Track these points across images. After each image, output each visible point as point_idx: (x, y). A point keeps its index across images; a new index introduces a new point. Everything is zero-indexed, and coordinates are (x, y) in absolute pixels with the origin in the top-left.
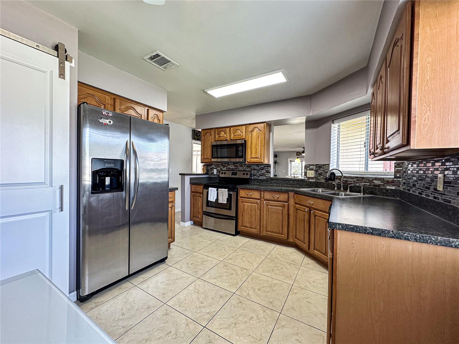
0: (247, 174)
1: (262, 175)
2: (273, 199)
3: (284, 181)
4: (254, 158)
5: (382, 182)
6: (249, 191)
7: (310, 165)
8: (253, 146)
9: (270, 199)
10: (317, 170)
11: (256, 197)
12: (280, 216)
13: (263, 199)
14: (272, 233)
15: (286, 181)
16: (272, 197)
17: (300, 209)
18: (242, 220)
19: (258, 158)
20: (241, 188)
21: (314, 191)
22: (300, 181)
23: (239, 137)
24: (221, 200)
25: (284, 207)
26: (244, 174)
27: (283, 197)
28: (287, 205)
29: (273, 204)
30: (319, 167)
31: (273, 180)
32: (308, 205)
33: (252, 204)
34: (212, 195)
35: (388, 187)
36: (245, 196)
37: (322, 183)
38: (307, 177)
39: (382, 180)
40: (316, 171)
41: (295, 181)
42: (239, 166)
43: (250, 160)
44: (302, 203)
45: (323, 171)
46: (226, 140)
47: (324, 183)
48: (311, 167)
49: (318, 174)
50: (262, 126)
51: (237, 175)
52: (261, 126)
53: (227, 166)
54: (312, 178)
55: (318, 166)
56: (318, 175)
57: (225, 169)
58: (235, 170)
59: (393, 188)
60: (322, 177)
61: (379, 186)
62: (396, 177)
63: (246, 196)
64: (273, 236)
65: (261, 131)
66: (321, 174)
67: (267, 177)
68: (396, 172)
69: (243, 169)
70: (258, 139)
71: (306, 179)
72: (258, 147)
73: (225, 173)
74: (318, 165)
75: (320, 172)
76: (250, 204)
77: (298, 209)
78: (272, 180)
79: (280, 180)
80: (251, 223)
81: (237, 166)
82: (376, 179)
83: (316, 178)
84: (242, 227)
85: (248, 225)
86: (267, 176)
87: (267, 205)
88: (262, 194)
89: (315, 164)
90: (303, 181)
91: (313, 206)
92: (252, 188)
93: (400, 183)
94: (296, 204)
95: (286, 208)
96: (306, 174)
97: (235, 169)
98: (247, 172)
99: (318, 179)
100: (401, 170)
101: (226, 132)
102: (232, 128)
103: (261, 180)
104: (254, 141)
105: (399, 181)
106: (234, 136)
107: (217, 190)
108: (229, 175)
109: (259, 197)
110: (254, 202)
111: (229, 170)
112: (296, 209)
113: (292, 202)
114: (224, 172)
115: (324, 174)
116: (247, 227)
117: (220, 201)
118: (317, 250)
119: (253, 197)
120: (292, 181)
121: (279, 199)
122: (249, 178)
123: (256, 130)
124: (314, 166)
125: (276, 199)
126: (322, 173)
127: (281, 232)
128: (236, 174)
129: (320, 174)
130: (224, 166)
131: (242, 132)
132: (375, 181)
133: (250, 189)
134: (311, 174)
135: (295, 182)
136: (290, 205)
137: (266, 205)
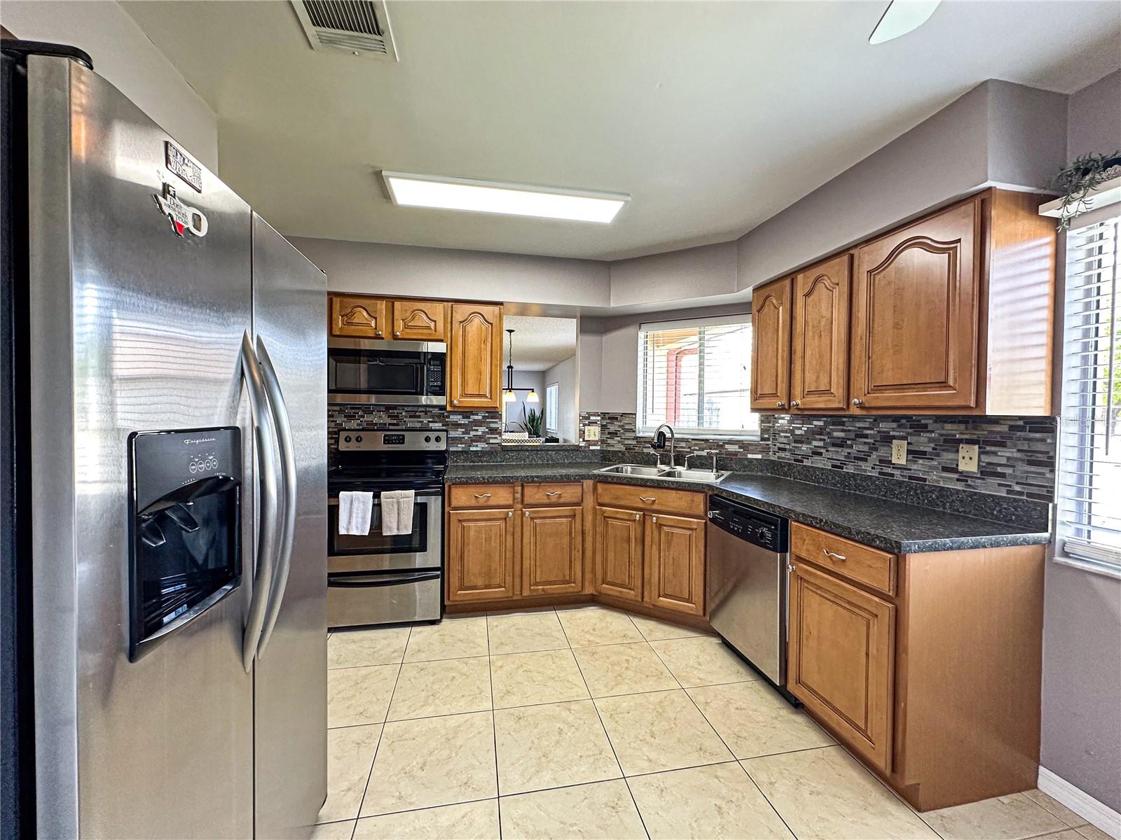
0: (438, 439)
1: (479, 439)
2: (547, 501)
3: (535, 452)
4: (472, 396)
5: (740, 448)
6: (481, 489)
7: (590, 414)
8: (470, 363)
9: (541, 501)
10: (606, 426)
11: (502, 502)
12: (566, 539)
13: (519, 506)
14: (545, 587)
15: (539, 453)
16: (545, 497)
17: (618, 516)
18: (462, 571)
19: (485, 396)
20: (453, 484)
21: (617, 470)
22: (571, 450)
23: (422, 334)
24: (395, 525)
25: (574, 516)
26: (427, 440)
27: (569, 493)
28: (580, 512)
29: (549, 515)
30: (609, 418)
31: (508, 451)
32: (641, 506)
33: (489, 523)
34: (354, 515)
35: (750, 456)
36: (468, 504)
37: (620, 452)
38: (584, 441)
39: (741, 444)
40: (603, 427)
41: (560, 450)
42: (407, 417)
43: (459, 401)
44: (622, 503)
45: (620, 426)
46: (378, 337)
47: (623, 454)
48: (592, 418)
49: (609, 433)
50: (494, 312)
51: (403, 443)
52: (493, 314)
53: (363, 417)
54: (595, 443)
55: (607, 416)
56: (609, 436)
57: (353, 424)
58: (391, 427)
59: (759, 456)
60: (619, 439)
61: (735, 454)
62: (763, 439)
63: (473, 503)
64: (550, 592)
65: (492, 324)
66: (617, 434)
67: (492, 446)
68: (763, 431)
69: (418, 425)
70: (483, 346)
71: (582, 444)
72: (483, 368)
73: (359, 439)
74: (608, 413)
75: (612, 428)
76: (483, 524)
77: (608, 517)
78: (506, 452)
79: (527, 450)
80: (489, 573)
81: (398, 416)
82: (731, 442)
83: (603, 441)
84: (459, 592)
85: (480, 582)
86: (491, 441)
87: (532, 519)
88: (517, 493)
89: (600, 411)
90: (578, 450)
91: (655, 507)
92: (490, 480)
93: (770, 448)
94: (601, 505)
95: (578, 519)
96: (582, 433)
97: (389, 424)
98: (437, 434)
99: (609, 445)
100: (770, 427)
101: (376, 312)
102: (397, 304)
103: (476, 452)
104: (472, 349)
105: (768, 445)
106: (406, 327)
107: (377, 496)
108: (376, 443)
109: (510, 502)
110: (499, 516)
111: (371, 427)
112: (605, 517)
113: (589, 502)
114: (353, 435)
115: (622, 433)
116: (475, 588)
117: (390, 529)
118: (666, 596)
119: (491, 503)
120: (553, 451)
121: (562, 500)
122: (446, 451)
123: (477, 321)
124: (599, 416)
125: (554, 499)
126: (619, 431)
127: (568, 578)
128: (399, 439)
129: (613, 434)
130: (350, 417)
131: (435, 321)
132: (726, 446)
133: (484, 483)
134: (593, 433)
135: (562, 452)
136: (585, 510)
137: (529, 519)
